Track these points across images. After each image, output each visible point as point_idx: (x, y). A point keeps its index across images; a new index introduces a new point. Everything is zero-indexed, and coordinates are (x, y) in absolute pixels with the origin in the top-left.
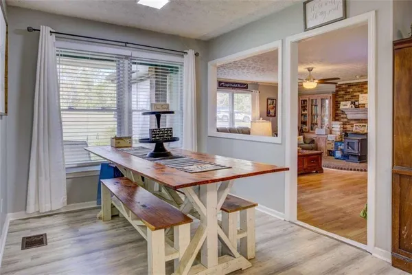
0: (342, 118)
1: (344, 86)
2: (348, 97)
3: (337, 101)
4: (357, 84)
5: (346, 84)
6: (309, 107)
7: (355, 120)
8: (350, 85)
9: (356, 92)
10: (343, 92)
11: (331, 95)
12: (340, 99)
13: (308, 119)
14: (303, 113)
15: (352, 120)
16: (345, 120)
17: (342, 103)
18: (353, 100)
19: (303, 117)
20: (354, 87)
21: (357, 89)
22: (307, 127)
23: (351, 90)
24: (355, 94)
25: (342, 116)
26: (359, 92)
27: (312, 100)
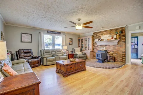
0: (96, 45)
1: (96, 33)
2: (97, 37)
3: (93, 39)
4: (101, 32)
5: (96, 32)
6: (84, 41)
7: (100, 45)
8: (98, 33)
9: (100, 35)
10: (95, 35)
11: (91, 37)
12: (94, 38)
13: (84, 46)
14: (82, 43)
16: (97, 46)
18: (99, 38)
19: (82, 45)
20: (99, 33)
21: (100, 34)
22: (83, 49)
23: (98, 34)
24: (100, 36)
25: (95, 44)
26: (101, 35)
27: (85, 39)
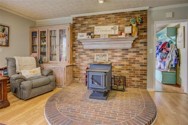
0: (79, 48)
1: (80, 19)
2: (83, 29)
3: (73, 33)
4: (92, 17)
5: (82, 17)
6: (48, 39)
7: (91, 50)
8: (85, 18)
9: (91, 24)
10: (79, 25)
12: (76, 31)
13: (47, 50)
14: (43, 44)
15: (87, 50)
16: (82, 50)
17: (79, 34)
18: (89, 32)
19: (42, 48)
20: (89, 20)
21: (92, 22)
22: (46, 58)
23: (87, 22)
24: (90, 26)
25: (79, 46)
26: (94, 24)
27: (51, 31)
